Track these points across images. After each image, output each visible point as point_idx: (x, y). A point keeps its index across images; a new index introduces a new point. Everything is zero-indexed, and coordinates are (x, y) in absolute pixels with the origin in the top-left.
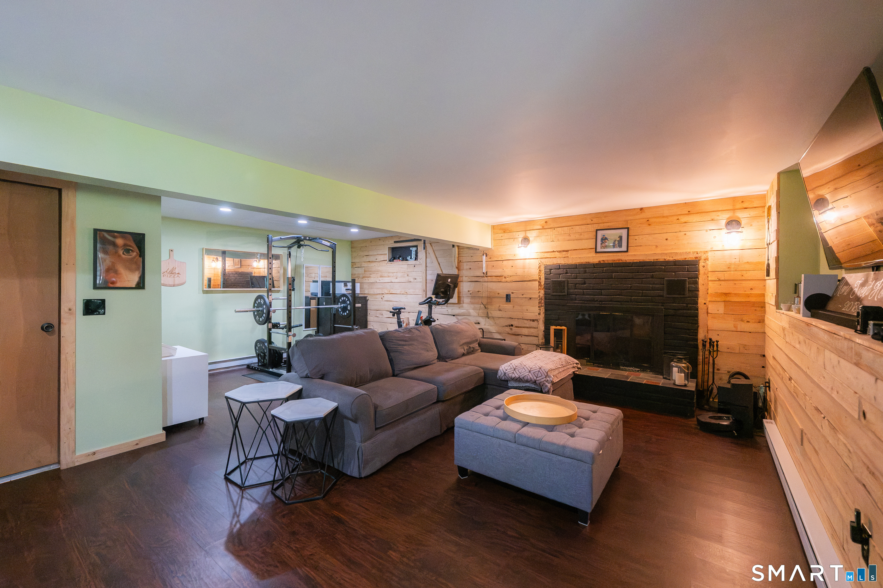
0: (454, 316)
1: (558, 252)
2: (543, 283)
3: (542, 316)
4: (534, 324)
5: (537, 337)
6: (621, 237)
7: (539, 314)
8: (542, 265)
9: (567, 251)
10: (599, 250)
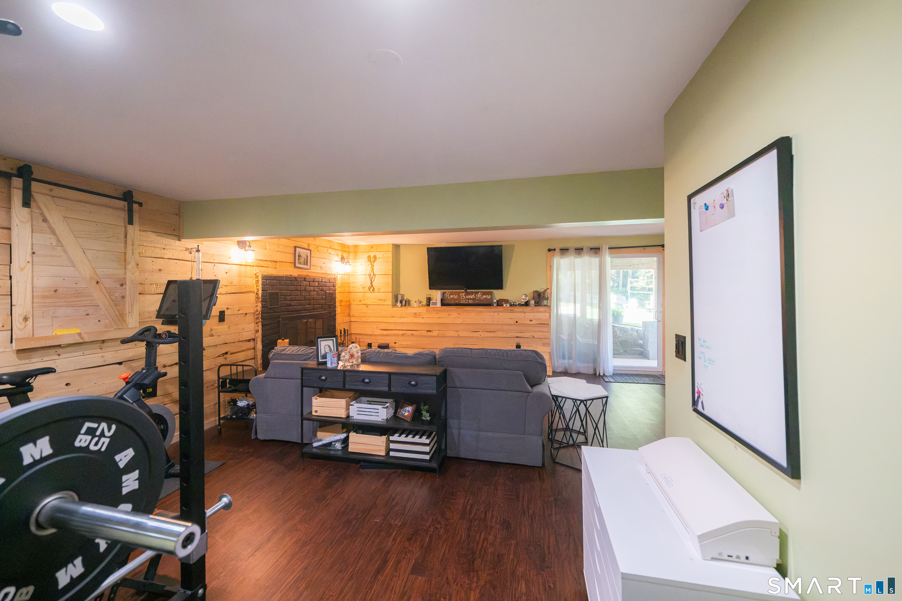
0: (120, 363)
1: (270, 261)
2: (260, 296)
3: (260, 334)
4: (251, 344)
5: (254, 358)
6: (307, 256)
7: (257, 331)
8: (259, 273)
9: (276, 262)
10: (297, 265)
